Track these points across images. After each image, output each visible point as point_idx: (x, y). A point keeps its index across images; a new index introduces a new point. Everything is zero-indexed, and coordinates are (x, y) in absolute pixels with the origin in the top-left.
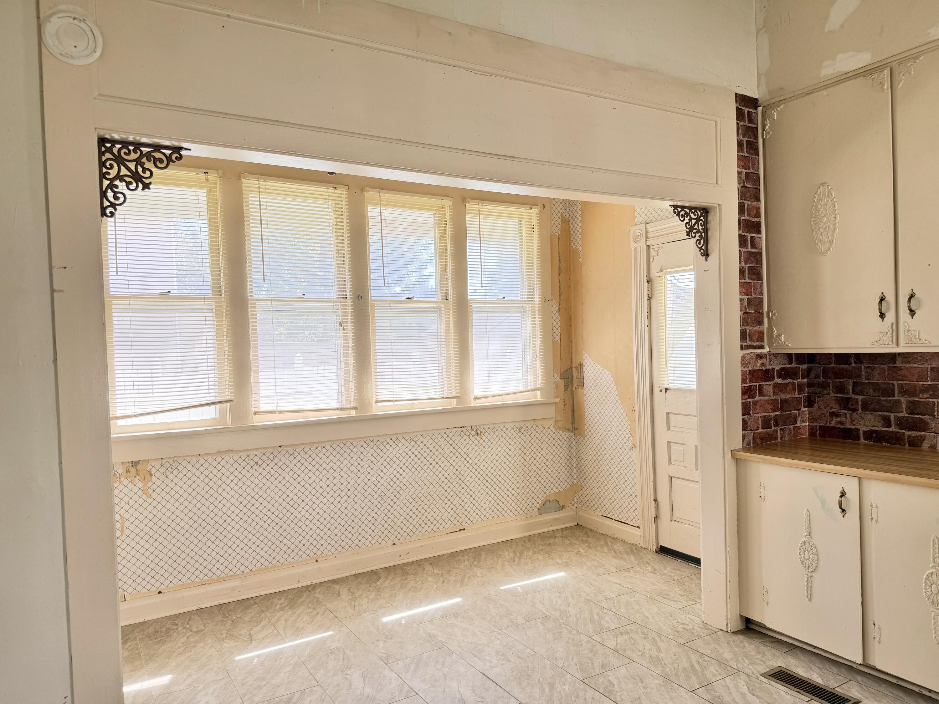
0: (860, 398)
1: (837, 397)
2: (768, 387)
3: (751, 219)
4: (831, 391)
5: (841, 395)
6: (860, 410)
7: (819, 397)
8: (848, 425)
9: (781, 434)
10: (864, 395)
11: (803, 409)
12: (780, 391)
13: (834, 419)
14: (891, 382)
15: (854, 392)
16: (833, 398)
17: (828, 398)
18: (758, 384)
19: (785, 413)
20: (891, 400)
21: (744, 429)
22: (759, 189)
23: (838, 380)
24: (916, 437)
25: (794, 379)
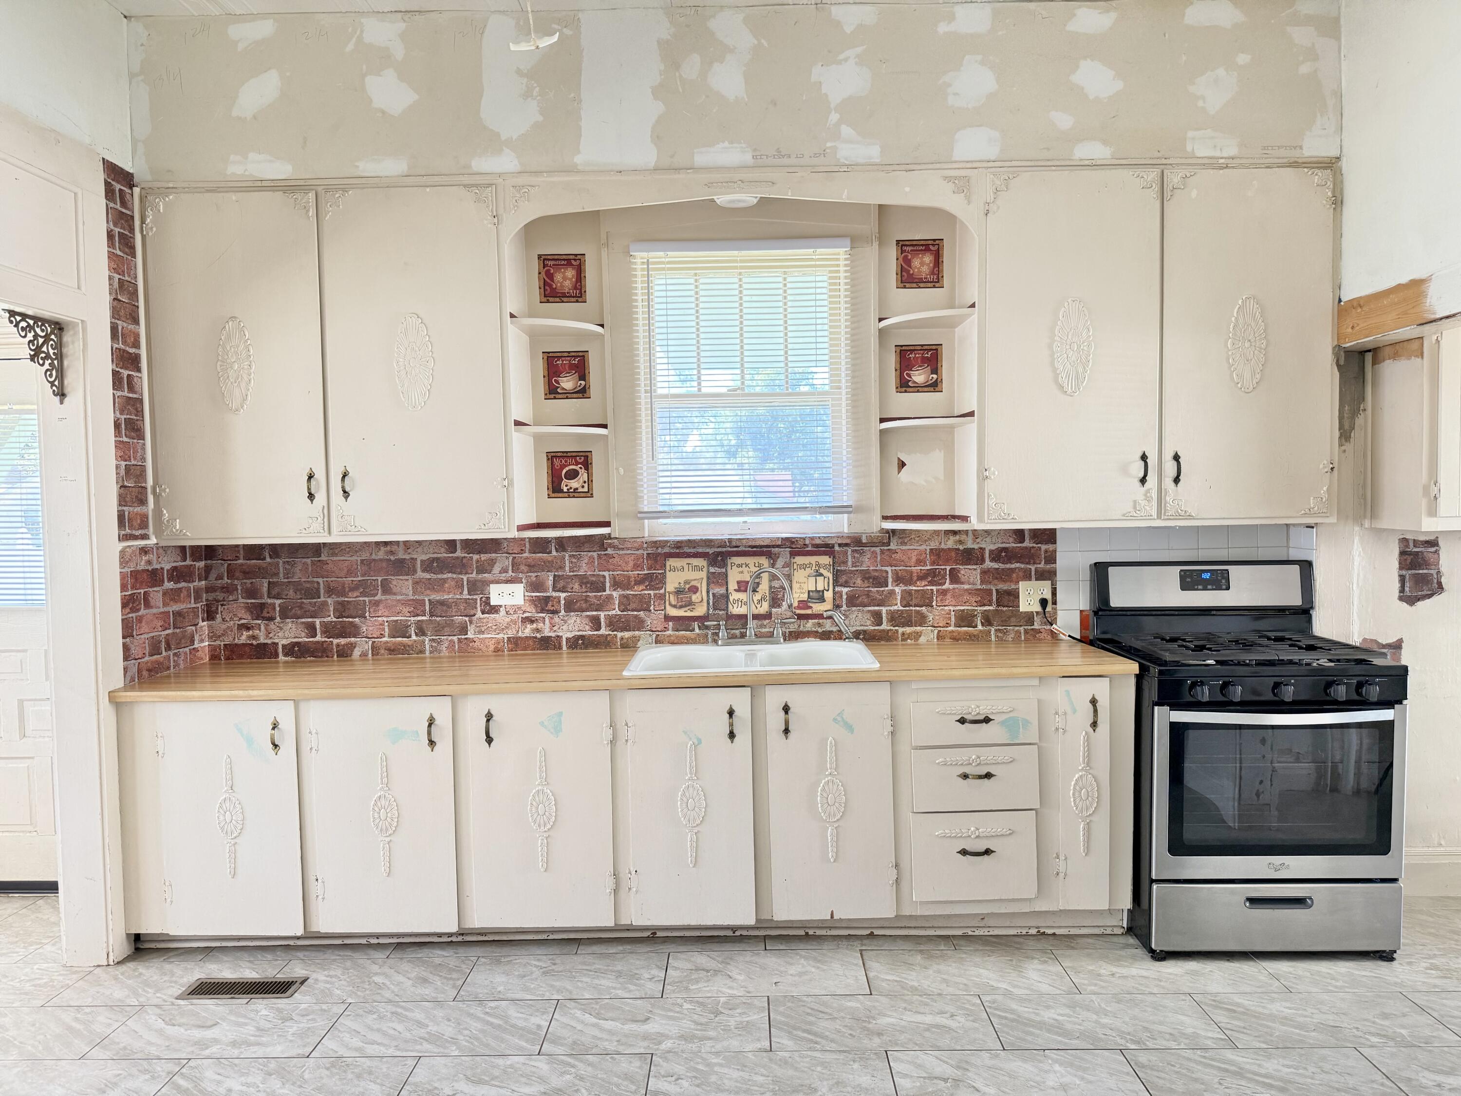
0: (278, 602)
1: (248, 603)
2: (156, 595)
3: (127, 349)
4: (240, 596)
5: (253, 601)
6: (278, 618)
7: (222, 605)
8: (262, 640)
9: (174, 660)
10: (283, 599)
11: (201, 624)
12: (172, 600)
13: (244, 633)
14: (315, 579)
15: (269, 597)
16: (242, 605)
17: (235, 605)
18: (142, 591)
19: (178, 631)
20: (315, 603)
21: (126, 658)
22: (138, 307)
23: (248, 581)
24: (346, 645)
25: (189, 582)
